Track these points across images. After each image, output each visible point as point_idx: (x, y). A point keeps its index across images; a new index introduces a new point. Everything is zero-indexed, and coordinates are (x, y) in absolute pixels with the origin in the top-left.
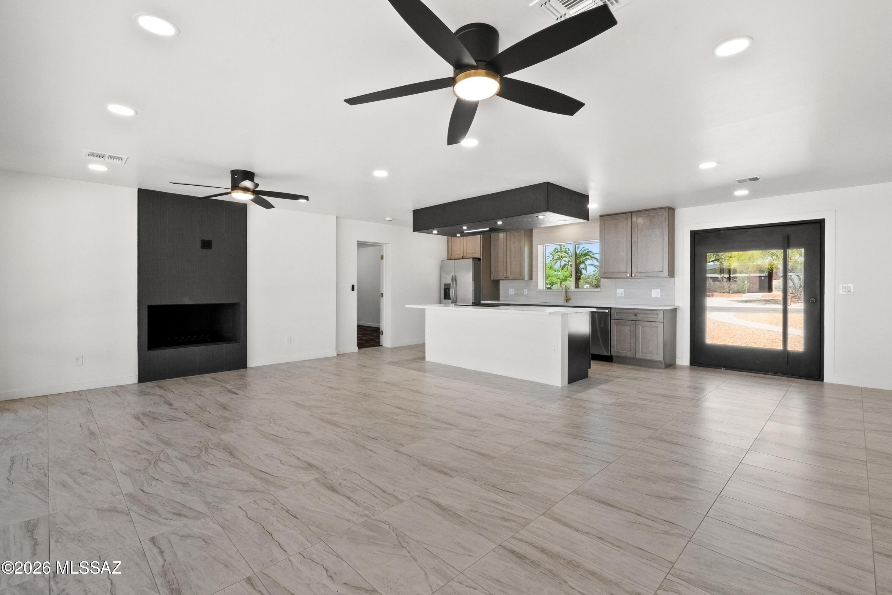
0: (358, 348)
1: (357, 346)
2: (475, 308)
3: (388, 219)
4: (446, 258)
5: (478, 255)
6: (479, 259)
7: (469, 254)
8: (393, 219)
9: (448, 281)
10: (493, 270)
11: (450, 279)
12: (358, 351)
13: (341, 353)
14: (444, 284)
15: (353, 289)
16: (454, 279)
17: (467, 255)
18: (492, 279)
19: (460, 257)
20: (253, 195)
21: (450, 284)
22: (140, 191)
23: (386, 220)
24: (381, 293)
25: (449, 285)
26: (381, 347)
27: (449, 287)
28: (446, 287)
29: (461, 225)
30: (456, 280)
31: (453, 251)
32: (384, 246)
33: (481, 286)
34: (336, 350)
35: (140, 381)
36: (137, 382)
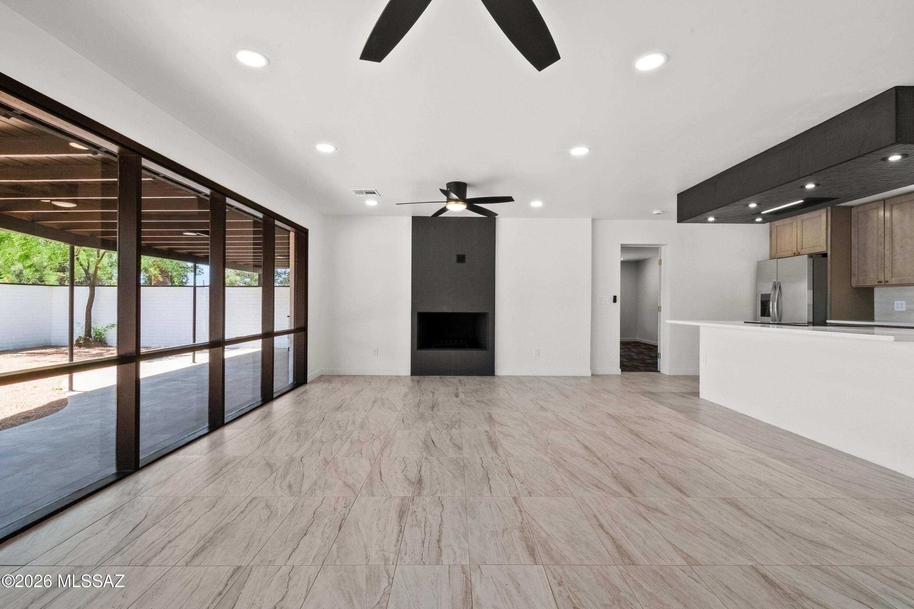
0: (622, 371)
1: (620, 368)
2: (813, 330)
3: (655, 212)
4: (768, 256)
5: (822, 249)
6: (825, 255)
7: (806, 248)
8: (663, 212)
9: (767, 289)
10: (854, 270)
11: (771, 285)
12: (621, 374)
13: (600, 373)
14: (761, 294)
15: (615, 300)
16: (777, 286)
17: (803, 250)
18: (854, 284)
19: (790, 253)
20: (465, 204)
21: (770, 295)
22: (414, 218)
23: (654, 213)
24: (659, 306)
25: (768, 296)
26: (658, 373)
27: (768, 299)
28: (765, 299)
29: (743, 202)
30: (780, 288)
31: (779, 246)
32: (663, 248)
33: (829, 296)
34: (590, 369)
35: (412, 375)
36: (410, 375)
